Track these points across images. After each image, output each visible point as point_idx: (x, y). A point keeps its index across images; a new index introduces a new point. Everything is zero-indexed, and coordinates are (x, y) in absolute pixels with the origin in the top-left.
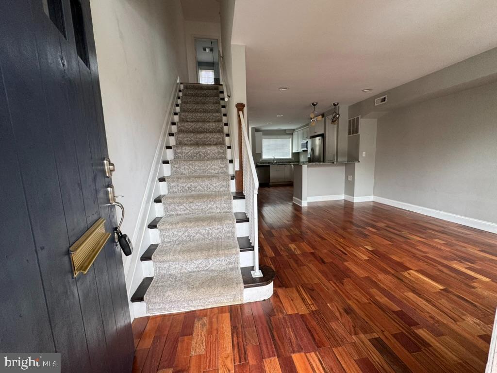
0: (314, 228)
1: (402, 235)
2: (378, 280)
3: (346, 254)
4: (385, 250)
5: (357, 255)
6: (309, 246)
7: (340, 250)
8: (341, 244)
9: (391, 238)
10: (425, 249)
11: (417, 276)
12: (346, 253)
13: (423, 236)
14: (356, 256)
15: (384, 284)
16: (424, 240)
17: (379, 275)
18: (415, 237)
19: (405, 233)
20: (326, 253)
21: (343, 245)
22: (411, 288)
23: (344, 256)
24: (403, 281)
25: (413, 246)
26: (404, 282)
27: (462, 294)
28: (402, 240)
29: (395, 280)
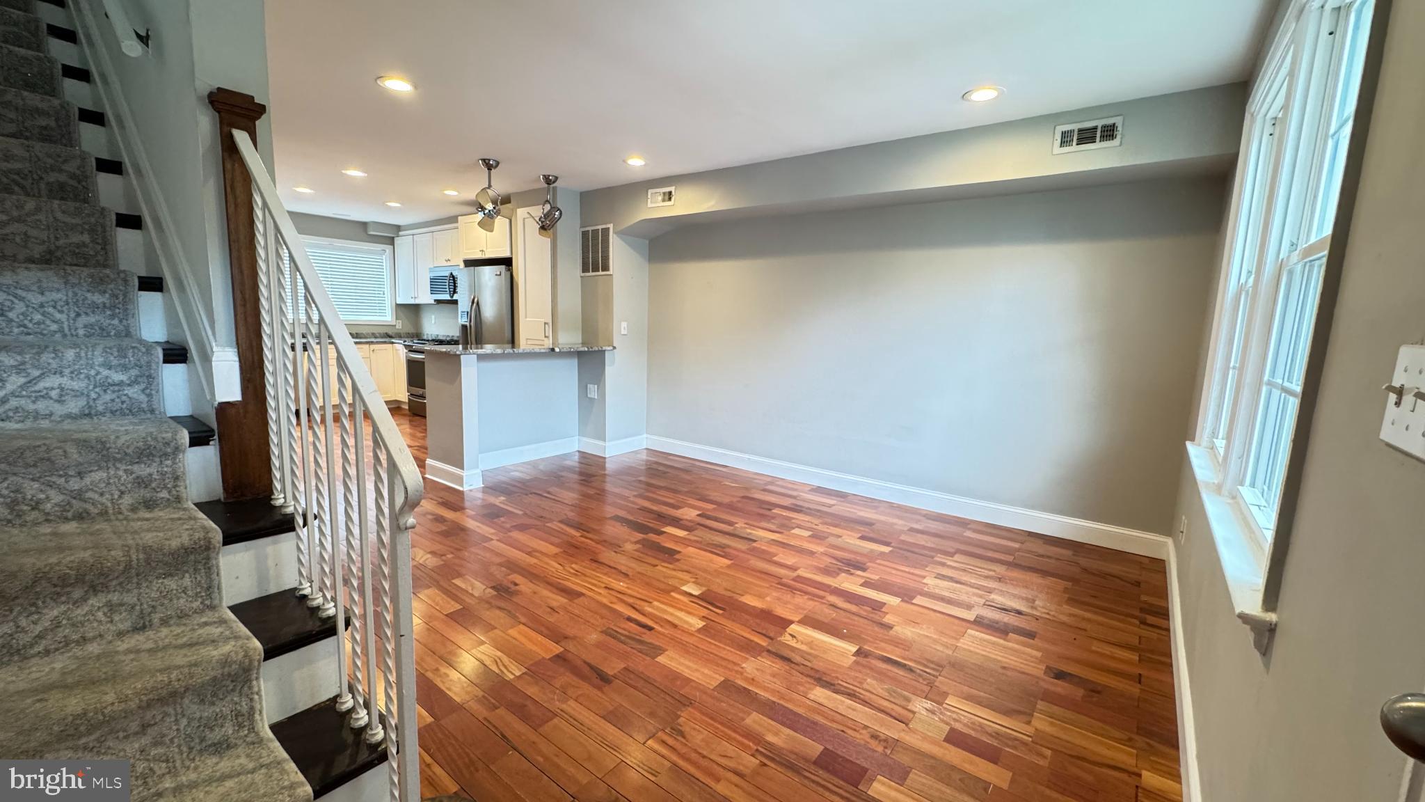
0: (533, 561)
1: (737, 533)
2: (746, 679)
3: (651, 629)
4: (725, 584)
5: (676, 622)
6: (541, 633)
7: (630, 619)
8: (625, 598)
9: (723, 547)
10: (790, 560)
11: (807, 635)
12: (650, 623)
13: (773, 527)
14: (675, 626)
15: (766, 689)
16: (778, 535)
17: (744, 665)
18: (761, 533)
19: (740, 525)
20: (599, 645)
21: (631, 600)
22: (812, 673)
23: (648, 637)
24: (792, 662)
25: (767, 557)
26: (794, 663)
27: (884, 650)
28: (742, 545)
29: (778, 666)
